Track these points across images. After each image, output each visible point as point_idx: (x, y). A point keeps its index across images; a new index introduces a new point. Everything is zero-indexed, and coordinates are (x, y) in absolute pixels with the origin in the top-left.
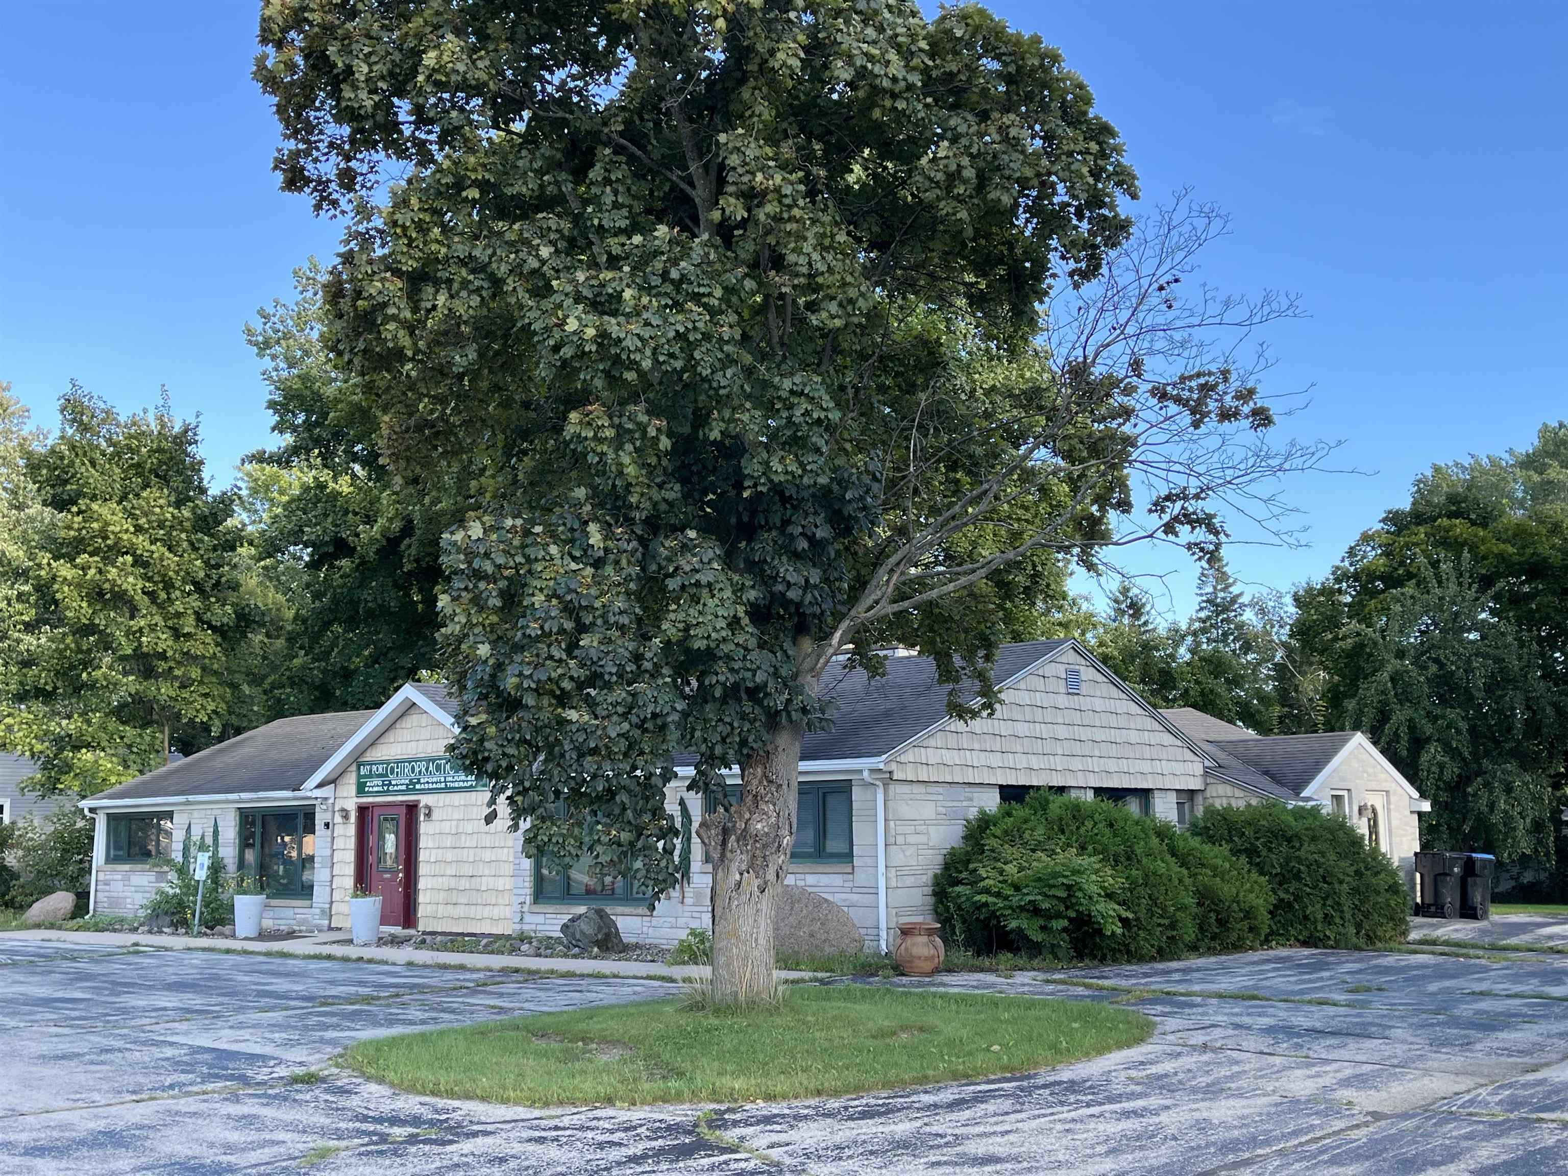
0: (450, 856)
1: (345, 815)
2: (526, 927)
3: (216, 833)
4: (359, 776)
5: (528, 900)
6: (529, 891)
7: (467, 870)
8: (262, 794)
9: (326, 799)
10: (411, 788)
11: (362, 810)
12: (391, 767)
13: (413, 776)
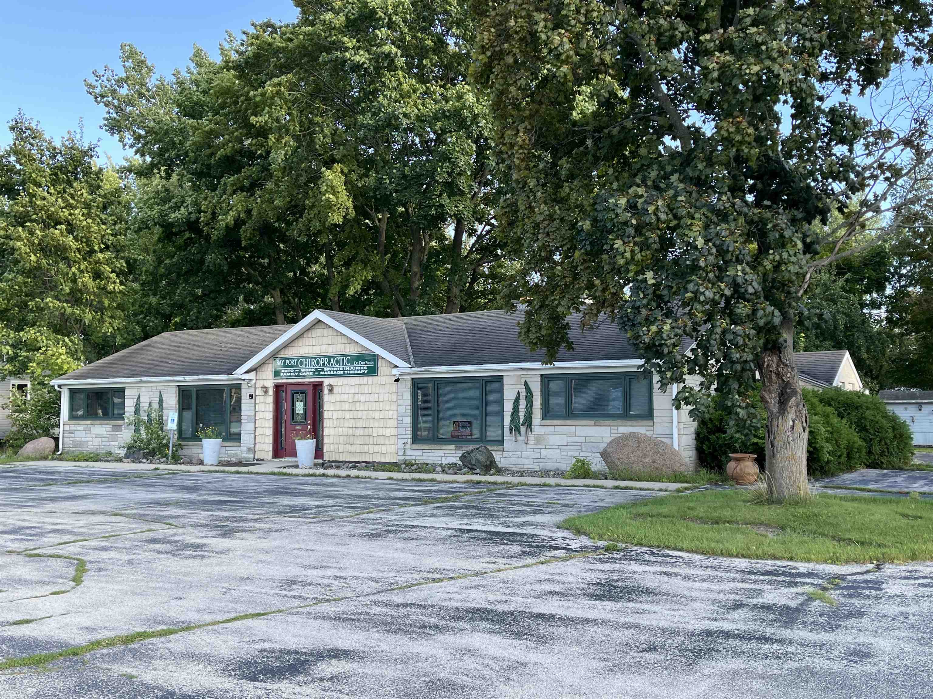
0: (348, 415)
1: (265, 390)
2: (407, 458)
3: (161, 401)
4: (276, 366)
5: (410, 441)
6: (410, 436)
7: (361, 424)
8: (201, 377)
9: (251, 380)
10: (316, 374)
11: (278, 388)
12: (299, 361)
13: (318, 367)
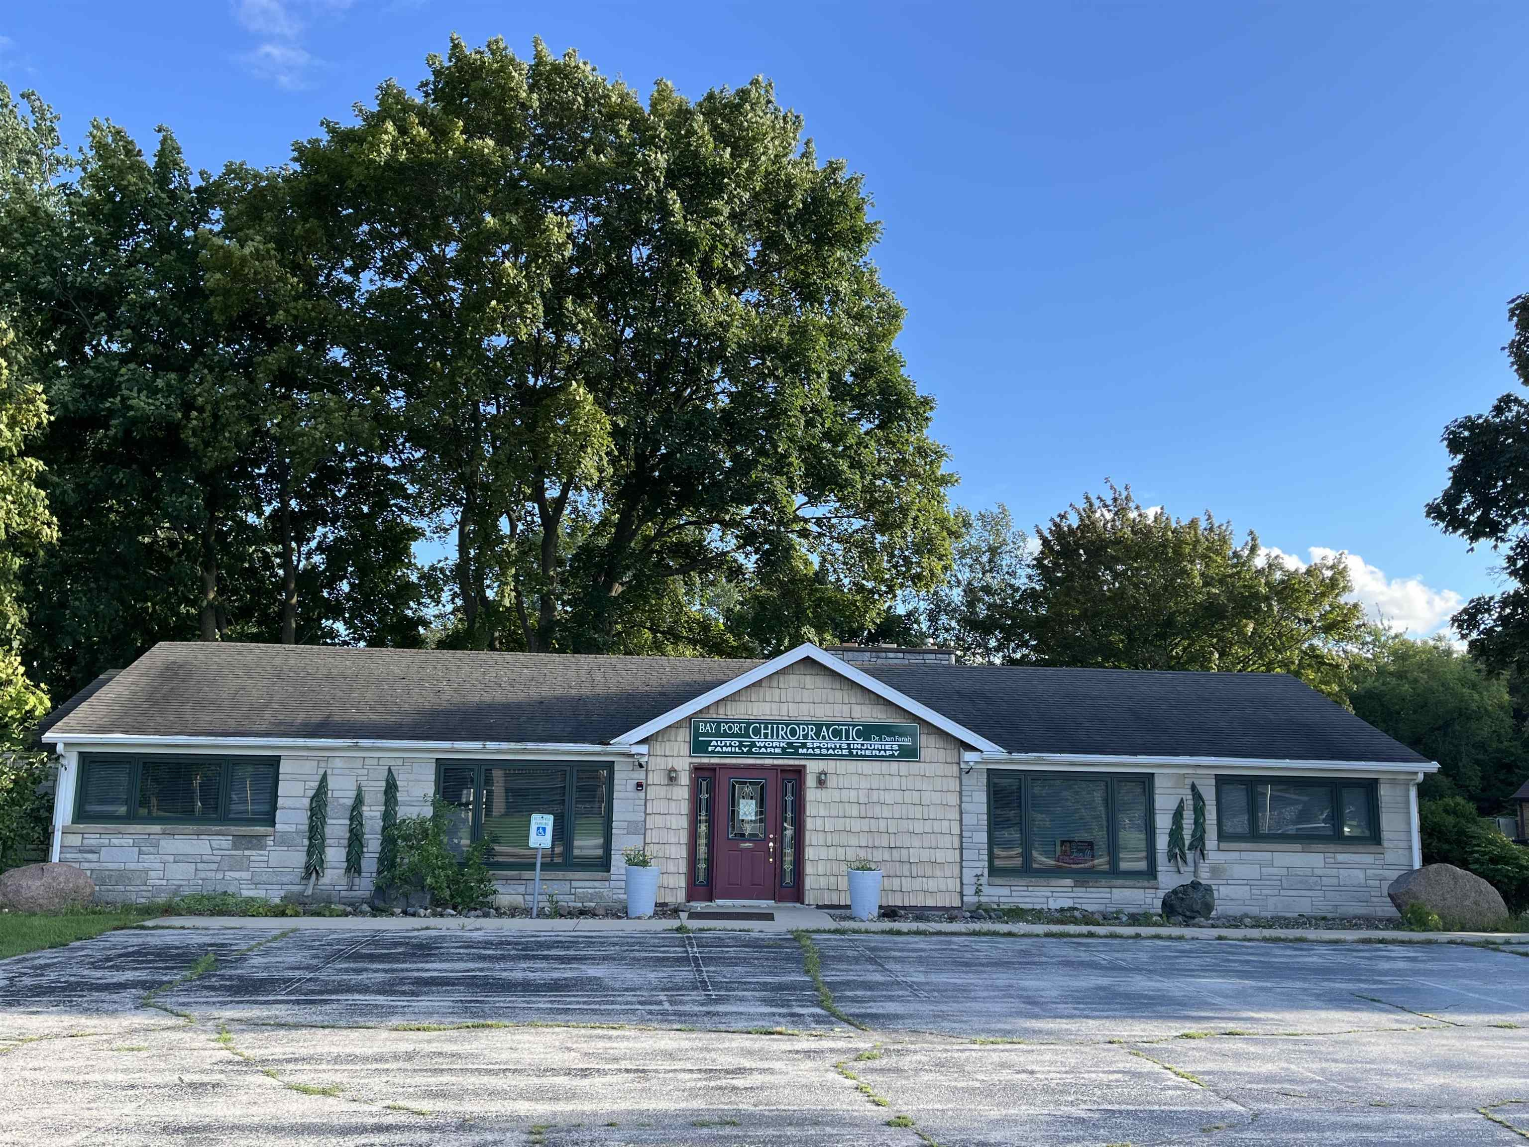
0: (856, 825)
1: (672, 777)
2: (983, 899)
3: (391, 788)
4: (697, 734)
5: (985, 872)
7: (884, 841)
8: (531, 745)
10: (790, 750)
11: (702, 772)
13: (793, 740)
